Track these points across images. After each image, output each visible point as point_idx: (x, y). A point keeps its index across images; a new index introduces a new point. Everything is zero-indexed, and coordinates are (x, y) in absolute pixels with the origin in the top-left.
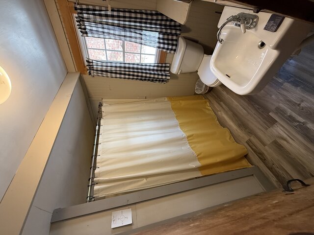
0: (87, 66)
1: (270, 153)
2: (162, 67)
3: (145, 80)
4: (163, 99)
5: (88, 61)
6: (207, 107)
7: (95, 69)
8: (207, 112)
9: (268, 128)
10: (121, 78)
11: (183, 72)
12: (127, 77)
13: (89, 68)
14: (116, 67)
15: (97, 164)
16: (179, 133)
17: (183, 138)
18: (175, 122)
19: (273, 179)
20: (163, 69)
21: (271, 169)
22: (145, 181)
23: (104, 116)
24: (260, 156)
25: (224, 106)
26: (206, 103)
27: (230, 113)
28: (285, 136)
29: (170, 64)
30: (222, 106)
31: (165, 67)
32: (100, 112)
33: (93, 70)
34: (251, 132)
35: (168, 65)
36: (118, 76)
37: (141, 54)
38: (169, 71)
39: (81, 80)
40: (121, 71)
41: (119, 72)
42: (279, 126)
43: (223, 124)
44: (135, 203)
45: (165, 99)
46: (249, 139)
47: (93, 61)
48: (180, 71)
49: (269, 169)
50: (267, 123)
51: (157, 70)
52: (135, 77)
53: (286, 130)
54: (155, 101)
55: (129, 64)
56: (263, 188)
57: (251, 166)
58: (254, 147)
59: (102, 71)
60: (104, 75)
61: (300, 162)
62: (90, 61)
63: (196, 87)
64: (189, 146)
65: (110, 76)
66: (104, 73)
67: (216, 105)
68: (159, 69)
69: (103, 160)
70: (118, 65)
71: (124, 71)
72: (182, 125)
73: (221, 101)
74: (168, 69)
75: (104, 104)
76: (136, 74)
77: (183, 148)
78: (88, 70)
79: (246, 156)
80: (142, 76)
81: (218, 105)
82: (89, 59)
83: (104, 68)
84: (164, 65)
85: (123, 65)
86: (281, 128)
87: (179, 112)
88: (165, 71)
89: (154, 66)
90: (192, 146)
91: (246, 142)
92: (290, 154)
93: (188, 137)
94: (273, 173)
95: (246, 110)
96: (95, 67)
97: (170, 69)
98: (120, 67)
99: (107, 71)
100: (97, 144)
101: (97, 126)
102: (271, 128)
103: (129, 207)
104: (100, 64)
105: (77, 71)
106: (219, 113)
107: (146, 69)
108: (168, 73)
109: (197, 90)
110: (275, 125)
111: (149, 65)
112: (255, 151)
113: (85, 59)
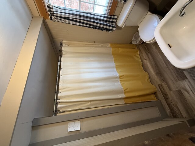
0: (48, 11)
1: (172, 96)
2: (110, 18)
3: (96, 28)
4: (107, 44)
5: (49, 7)
6: (137, 55)
7: (55, 15)
8: (136, 59)
9: (178, 80)
10: (77, 25)
11: (127, 25)
12: (81, 24)
13: (51, 13)
14: (73, 14)
15: (59, 90)
16: (115, 73)
17: (117, 77)
18: (113, 64)
19: (168, 110)
20: (111, 20)
21: (169, 105)
22: (89, 103)
23: (64, 54)
24: (164, 95)
25: (150, 57)
26: (137, 51)
27: (153, 63)
28: (189, 89)
29: (118, 17)
30: (148, 56)
31: (113, 18)
32: (61, 51)
33: (54, 15)
34: (164, 79)
35: (116, 17)
36: (74, 23)
37: (94, 4)
38: (115, 22)
39: (45, 24)
40: (77, 19)
41: (75, 19)
42: (187, 82)
43: (145, 69)
44: (83, 118)
45: (108, 45)
46: (161, 84)
47: (53, 7)
48: (125, 25)
49: (168, 105)
50: (179, 77)
51: (106, 21)
52: (88, 26)
53: (192, 85)
54: (101, 46)
55: (84, 13)
56: (160, 114)
57: (156, 99)
58: (162, 90)
59: (61, 17)
60: (63, 21)
61: (191, 107)
62: (51, 7)
63: (133, 39)
64: (120, 83)
65: (67, 23)
66: (63, 19)
67: (144, 55)
68: (108, 20)
69: (63, 88)
70: (75, 13)
71: (79, 19)
72: (117, 67)
73: (149, 53)
74: (115, 20)
75: (64, 45)
76: (89, 23)
77: (115, 84)
78: (49, 15)
79: (155, 93)
80: (93, 25)
81: (146, 55)
82: (49, 4)
83: (63, 15)
84: (112, 17)
85: (78, 13)
86: (188, 83)
87: (117, 57)
88: (112, 22)
89: (104, 17)
90: (122, 83)
91: (158, 85)
92: (187, 101)
93: (120, 77)
94: (169, 107)
95: (166, 64)
96: (55, 12)
97: (116, 21)
98: (76, 15)
99: (65, 18)
100: (59, 76)
101: (59, 62)
102: (180, 82)
103: (79, 120)
104: (59, 10)
105: (40, 15)
106: (145, 61)
107: (97, 19)
108: (114, 24)
109: (133, 40)
110: (184, 80)
111: (100, 15)
112: (162, 92)
113: (46, 4)
